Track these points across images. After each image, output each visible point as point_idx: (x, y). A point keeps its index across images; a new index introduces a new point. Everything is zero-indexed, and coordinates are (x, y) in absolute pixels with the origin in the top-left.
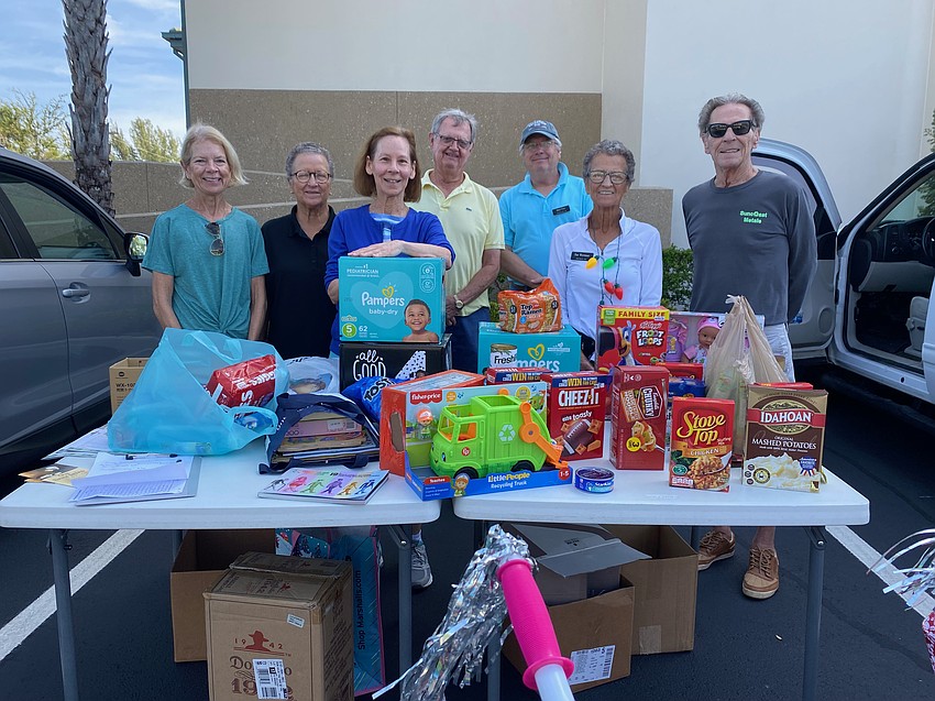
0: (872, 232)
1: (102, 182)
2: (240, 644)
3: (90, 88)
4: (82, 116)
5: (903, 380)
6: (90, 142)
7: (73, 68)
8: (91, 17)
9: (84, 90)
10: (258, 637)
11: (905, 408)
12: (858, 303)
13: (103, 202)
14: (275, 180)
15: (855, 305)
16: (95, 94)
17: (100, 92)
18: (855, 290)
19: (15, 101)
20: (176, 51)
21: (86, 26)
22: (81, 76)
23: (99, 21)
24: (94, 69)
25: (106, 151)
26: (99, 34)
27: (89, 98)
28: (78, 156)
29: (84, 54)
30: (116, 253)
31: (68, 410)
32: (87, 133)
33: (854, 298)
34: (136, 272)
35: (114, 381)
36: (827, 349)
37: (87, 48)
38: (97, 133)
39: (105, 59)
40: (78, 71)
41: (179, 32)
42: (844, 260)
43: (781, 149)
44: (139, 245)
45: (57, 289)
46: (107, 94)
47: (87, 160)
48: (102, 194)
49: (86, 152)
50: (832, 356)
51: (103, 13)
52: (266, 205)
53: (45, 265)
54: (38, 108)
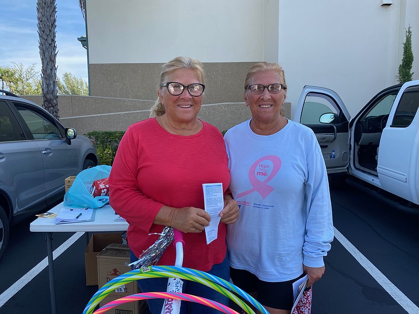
0: (363, 121)
1: (54, 105)
2: (109, 273)
3: (49, 67)
4: (46, 79)
5: (373, 180)
6: (49, 89)
7: (42, 59)
8: (49, 39)
9: (47, 68)
10: (115, 270)
11: (374, 192)
12: (359, 149)
13: (55, 113)
14: (126, 102)
15: (357, 151)
16: (51, 70)
17: (53, 68)
18: (357, 144)
19: (14, 67)
20: (83, 46)
21: (48, 43)
22: (46, 63)
23: (53, 40)
24: (51, 60)
25: (56, 92)
26: (53, 45)
27: (49, 71)
28: (44, 95)
29: (47, 54)
30: (62, 136)
31: (45, 197)
32: (48, 85)
33: (357, 148)
34: (69, 143)
35: (66, 184)
36: (348, 168)
37: (48, 51)
38: (52, 85)
39: (55, 55)
40: (44, 60)
41: (85, 38)
42: (353, 132)
43: (323, 90)
44: (71, 132)
45: (41, 151)
46: (56, 69)
47: (48, 96)
48: (54, 110)
49: (48, 93)
50: (350, 171)
51: (54, 36)
52: (122, 113)
53: (36, 142)
54: (24, 70)
